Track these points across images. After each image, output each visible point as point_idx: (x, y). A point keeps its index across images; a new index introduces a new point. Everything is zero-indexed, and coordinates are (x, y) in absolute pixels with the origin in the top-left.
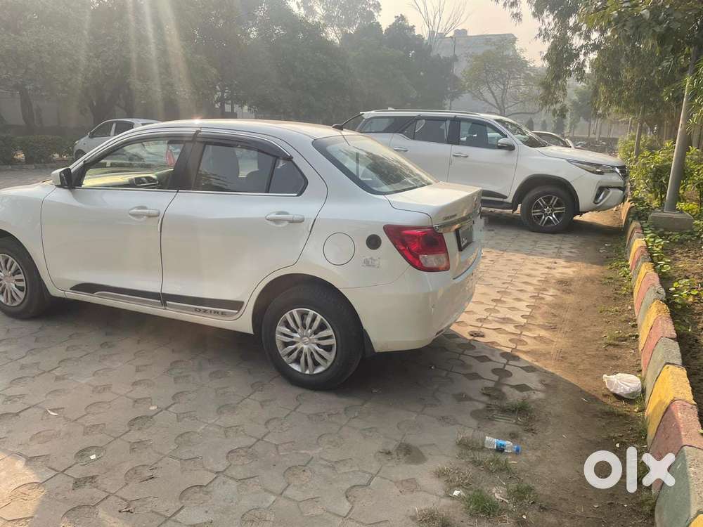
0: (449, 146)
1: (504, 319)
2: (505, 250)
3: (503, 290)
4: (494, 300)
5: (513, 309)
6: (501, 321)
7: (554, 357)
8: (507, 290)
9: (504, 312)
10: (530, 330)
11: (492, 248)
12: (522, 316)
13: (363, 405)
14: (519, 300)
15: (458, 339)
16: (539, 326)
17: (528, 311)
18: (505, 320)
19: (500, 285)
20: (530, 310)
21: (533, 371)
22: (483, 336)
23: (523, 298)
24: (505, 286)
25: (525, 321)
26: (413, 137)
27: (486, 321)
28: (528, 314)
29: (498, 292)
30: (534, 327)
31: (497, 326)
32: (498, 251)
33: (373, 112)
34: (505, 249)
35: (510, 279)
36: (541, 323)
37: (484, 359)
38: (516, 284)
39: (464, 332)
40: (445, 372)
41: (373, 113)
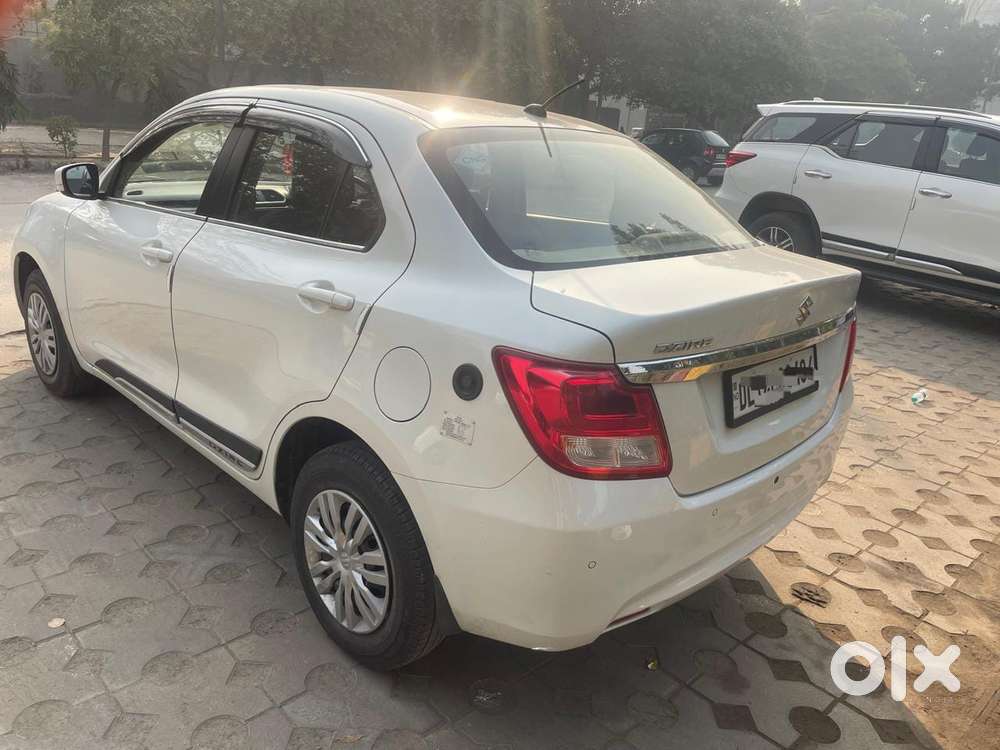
0: (916, 173)
1: (898, 565)
2: (983, 395)
3: (935, 488)
4: (899, 512)
5: (935, 543)
6: (891, 569)
7: (977, 709)
8: (944, 491)
9: (908, 546)
10: (951, 611)
11: (958, 385)
12: (948, 566)
13: (424, 733)
14: (960, 520)
15: (755, 598)
16: (981, 603)
17: (967, 555)
18: (903, 570)
19: (933, 476)
20: (975, 553)
21: (899, 740)
22: (820, 603)
23: (972, 517)
24: (943, 480)
25: (949, 581)
26: (848, 153)
27: (853, 561)
28: (967, 563)
29: (919, 491)
30: (966, 603)
31: (871, 581)
32: (966, 394)
33: (781, 105)
34: (984, 390)
35: (963, 464)
36: (989, 596)
37: (789, 670)
38: (972, 478)
39: (782, 582)
40: (674, 686)
41: (781, 107)
